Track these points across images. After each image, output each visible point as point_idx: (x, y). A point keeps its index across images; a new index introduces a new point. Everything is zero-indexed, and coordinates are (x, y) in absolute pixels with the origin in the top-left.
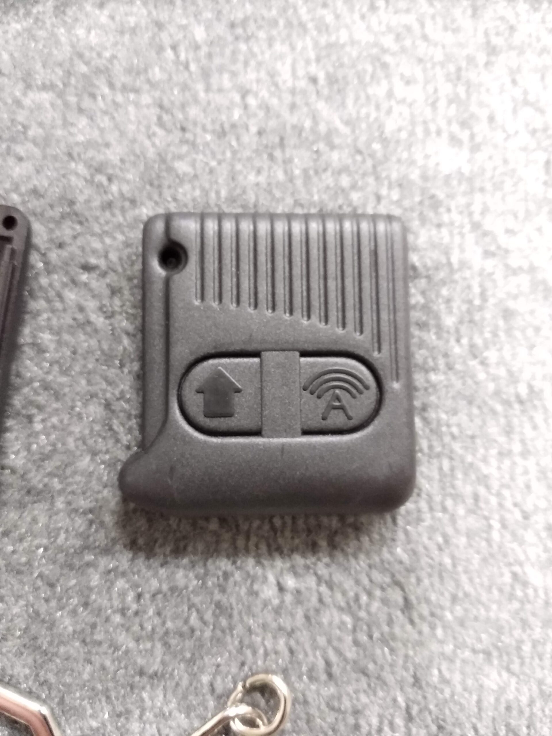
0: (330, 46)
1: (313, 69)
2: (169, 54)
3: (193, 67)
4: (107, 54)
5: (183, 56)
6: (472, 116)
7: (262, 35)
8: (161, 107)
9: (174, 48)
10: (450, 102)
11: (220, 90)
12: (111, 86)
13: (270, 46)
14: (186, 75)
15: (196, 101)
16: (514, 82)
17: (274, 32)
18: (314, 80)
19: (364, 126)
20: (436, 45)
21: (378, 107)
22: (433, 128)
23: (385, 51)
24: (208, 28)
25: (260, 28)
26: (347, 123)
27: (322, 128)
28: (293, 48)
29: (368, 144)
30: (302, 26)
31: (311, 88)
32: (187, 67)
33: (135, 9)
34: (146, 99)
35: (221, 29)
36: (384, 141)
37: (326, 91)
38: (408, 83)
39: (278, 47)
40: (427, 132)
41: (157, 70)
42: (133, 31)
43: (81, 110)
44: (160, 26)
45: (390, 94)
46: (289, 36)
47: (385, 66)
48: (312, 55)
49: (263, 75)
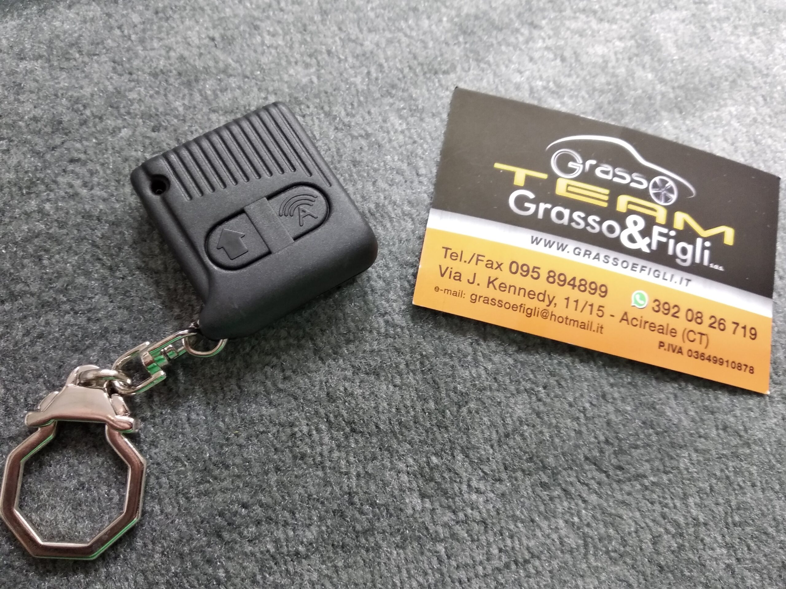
0: (220, 19)
1: (212, 33)
2: (117, 32)
3: (133, 37)
4: (76, 35)
5: (126, 32)
6: (316, 51)
7: (176, 16)
8: (114, 62)
9: (120, 27)
10: (301, 44)
11: (153, 49)
12: (80, 52)
13: (182, 22)
14: (130, 43)
15: (137, 55)
16: (340, 29)
17: (184, 14)
18: (213, 39)
19: (247, 62)
20: (288, 13)
21: (255, 51)
22: (292, 60)
23: (255, 19)
24: (141, 14)
25: (175, 12)
26: (237, 62)
27: (221, 65)
28: (197, 22)
29: (252, 72)
30: (202, 9)
31: (212, 44)
32: (130, 38)
33: (92, 7)
34: (104, 58)
35: (149, 14)
36: (262, 70)
37: (221, 45)
38: (273, 36)
39: (187, 22)
40: (289, 62)
41: (109, 41)
42: (92, 20)
43: (62, 69)
44: (109, 15)
45: (263, 43)
46: (194, 15)
47: (256, 28)
48: (210, 25)
49: (179, 39)
